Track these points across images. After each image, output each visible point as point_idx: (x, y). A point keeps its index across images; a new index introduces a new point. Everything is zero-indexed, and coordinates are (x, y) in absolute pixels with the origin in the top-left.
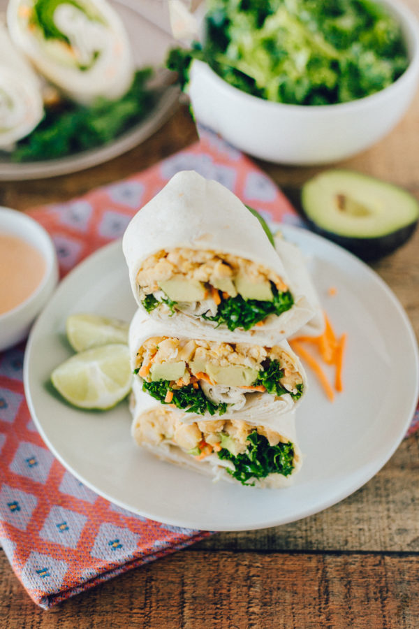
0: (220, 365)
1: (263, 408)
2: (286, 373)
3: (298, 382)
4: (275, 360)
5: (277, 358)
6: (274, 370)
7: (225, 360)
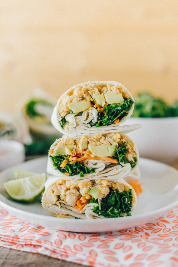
0: (96, 145)
1: (115, 171)
2: (130, 150)
3: (134, 156)
4: (125, 142)
5: (126, 141)
6: (124, 147)
7: (99, 142)
